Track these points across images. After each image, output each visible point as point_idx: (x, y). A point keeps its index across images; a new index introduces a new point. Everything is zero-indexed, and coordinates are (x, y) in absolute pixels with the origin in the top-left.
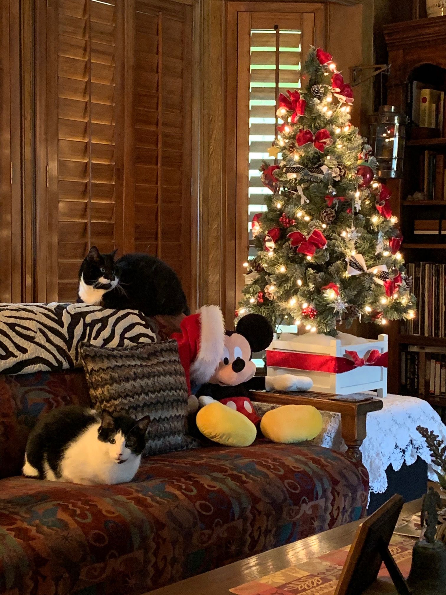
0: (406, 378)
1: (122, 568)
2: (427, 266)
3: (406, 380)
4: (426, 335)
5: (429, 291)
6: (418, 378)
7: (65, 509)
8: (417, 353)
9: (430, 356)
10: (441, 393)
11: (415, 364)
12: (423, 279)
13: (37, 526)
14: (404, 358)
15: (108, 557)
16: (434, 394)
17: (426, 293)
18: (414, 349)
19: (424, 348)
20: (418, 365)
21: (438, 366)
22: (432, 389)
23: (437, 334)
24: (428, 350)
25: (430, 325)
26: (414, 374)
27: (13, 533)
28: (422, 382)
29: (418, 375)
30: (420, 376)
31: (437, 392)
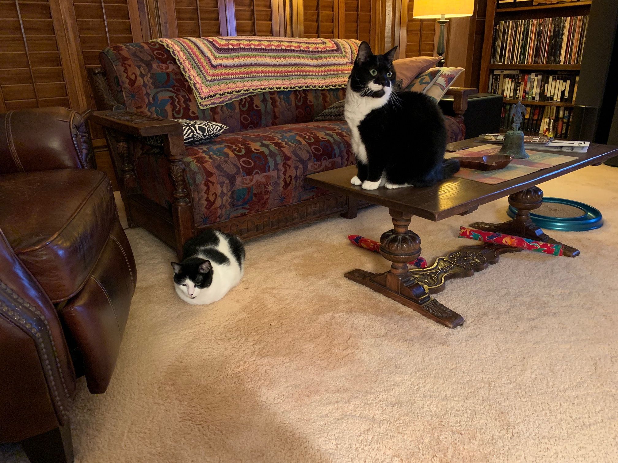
0: (492, 89)
1: (263, 180)
2: (511, 22)
3: (491, 90)
4: (506, 63)
5: (510, 37)
6: (498, 89)
7: (230, 148)
8: (499, 75)
9: (506, 76)
10: (510, 96)
11: (497, 81)
12: (508, 30)
13: (210, 155)
14: (491, 77)
15: (254, 173)
16: (506, 97)
17: (509, 39)
18: (497, 72)
19: (503, 72)
20: (499, 81)
21: (510, 81)
22: (505, 94)
23: (512, 62)
24: (506, 72)
25: (508, 58)
26: (496, 86)
27: (195, 160)
28: (500, 91)
29: (498, 87)
30: (499, 88)
31: (508, 96)
